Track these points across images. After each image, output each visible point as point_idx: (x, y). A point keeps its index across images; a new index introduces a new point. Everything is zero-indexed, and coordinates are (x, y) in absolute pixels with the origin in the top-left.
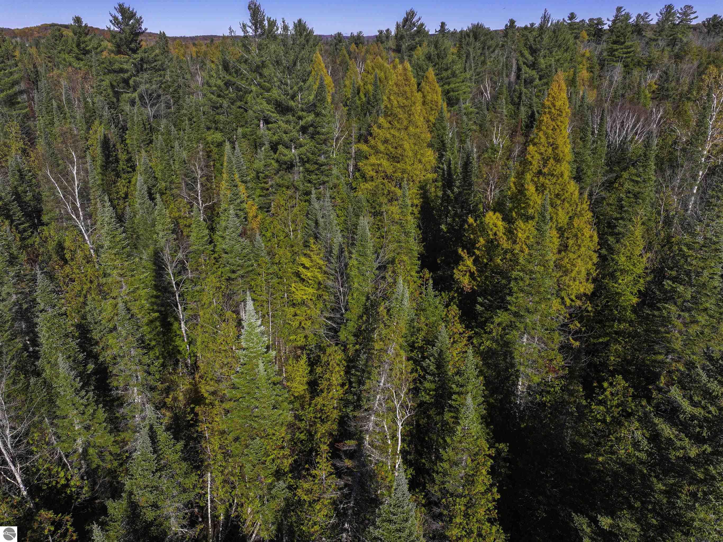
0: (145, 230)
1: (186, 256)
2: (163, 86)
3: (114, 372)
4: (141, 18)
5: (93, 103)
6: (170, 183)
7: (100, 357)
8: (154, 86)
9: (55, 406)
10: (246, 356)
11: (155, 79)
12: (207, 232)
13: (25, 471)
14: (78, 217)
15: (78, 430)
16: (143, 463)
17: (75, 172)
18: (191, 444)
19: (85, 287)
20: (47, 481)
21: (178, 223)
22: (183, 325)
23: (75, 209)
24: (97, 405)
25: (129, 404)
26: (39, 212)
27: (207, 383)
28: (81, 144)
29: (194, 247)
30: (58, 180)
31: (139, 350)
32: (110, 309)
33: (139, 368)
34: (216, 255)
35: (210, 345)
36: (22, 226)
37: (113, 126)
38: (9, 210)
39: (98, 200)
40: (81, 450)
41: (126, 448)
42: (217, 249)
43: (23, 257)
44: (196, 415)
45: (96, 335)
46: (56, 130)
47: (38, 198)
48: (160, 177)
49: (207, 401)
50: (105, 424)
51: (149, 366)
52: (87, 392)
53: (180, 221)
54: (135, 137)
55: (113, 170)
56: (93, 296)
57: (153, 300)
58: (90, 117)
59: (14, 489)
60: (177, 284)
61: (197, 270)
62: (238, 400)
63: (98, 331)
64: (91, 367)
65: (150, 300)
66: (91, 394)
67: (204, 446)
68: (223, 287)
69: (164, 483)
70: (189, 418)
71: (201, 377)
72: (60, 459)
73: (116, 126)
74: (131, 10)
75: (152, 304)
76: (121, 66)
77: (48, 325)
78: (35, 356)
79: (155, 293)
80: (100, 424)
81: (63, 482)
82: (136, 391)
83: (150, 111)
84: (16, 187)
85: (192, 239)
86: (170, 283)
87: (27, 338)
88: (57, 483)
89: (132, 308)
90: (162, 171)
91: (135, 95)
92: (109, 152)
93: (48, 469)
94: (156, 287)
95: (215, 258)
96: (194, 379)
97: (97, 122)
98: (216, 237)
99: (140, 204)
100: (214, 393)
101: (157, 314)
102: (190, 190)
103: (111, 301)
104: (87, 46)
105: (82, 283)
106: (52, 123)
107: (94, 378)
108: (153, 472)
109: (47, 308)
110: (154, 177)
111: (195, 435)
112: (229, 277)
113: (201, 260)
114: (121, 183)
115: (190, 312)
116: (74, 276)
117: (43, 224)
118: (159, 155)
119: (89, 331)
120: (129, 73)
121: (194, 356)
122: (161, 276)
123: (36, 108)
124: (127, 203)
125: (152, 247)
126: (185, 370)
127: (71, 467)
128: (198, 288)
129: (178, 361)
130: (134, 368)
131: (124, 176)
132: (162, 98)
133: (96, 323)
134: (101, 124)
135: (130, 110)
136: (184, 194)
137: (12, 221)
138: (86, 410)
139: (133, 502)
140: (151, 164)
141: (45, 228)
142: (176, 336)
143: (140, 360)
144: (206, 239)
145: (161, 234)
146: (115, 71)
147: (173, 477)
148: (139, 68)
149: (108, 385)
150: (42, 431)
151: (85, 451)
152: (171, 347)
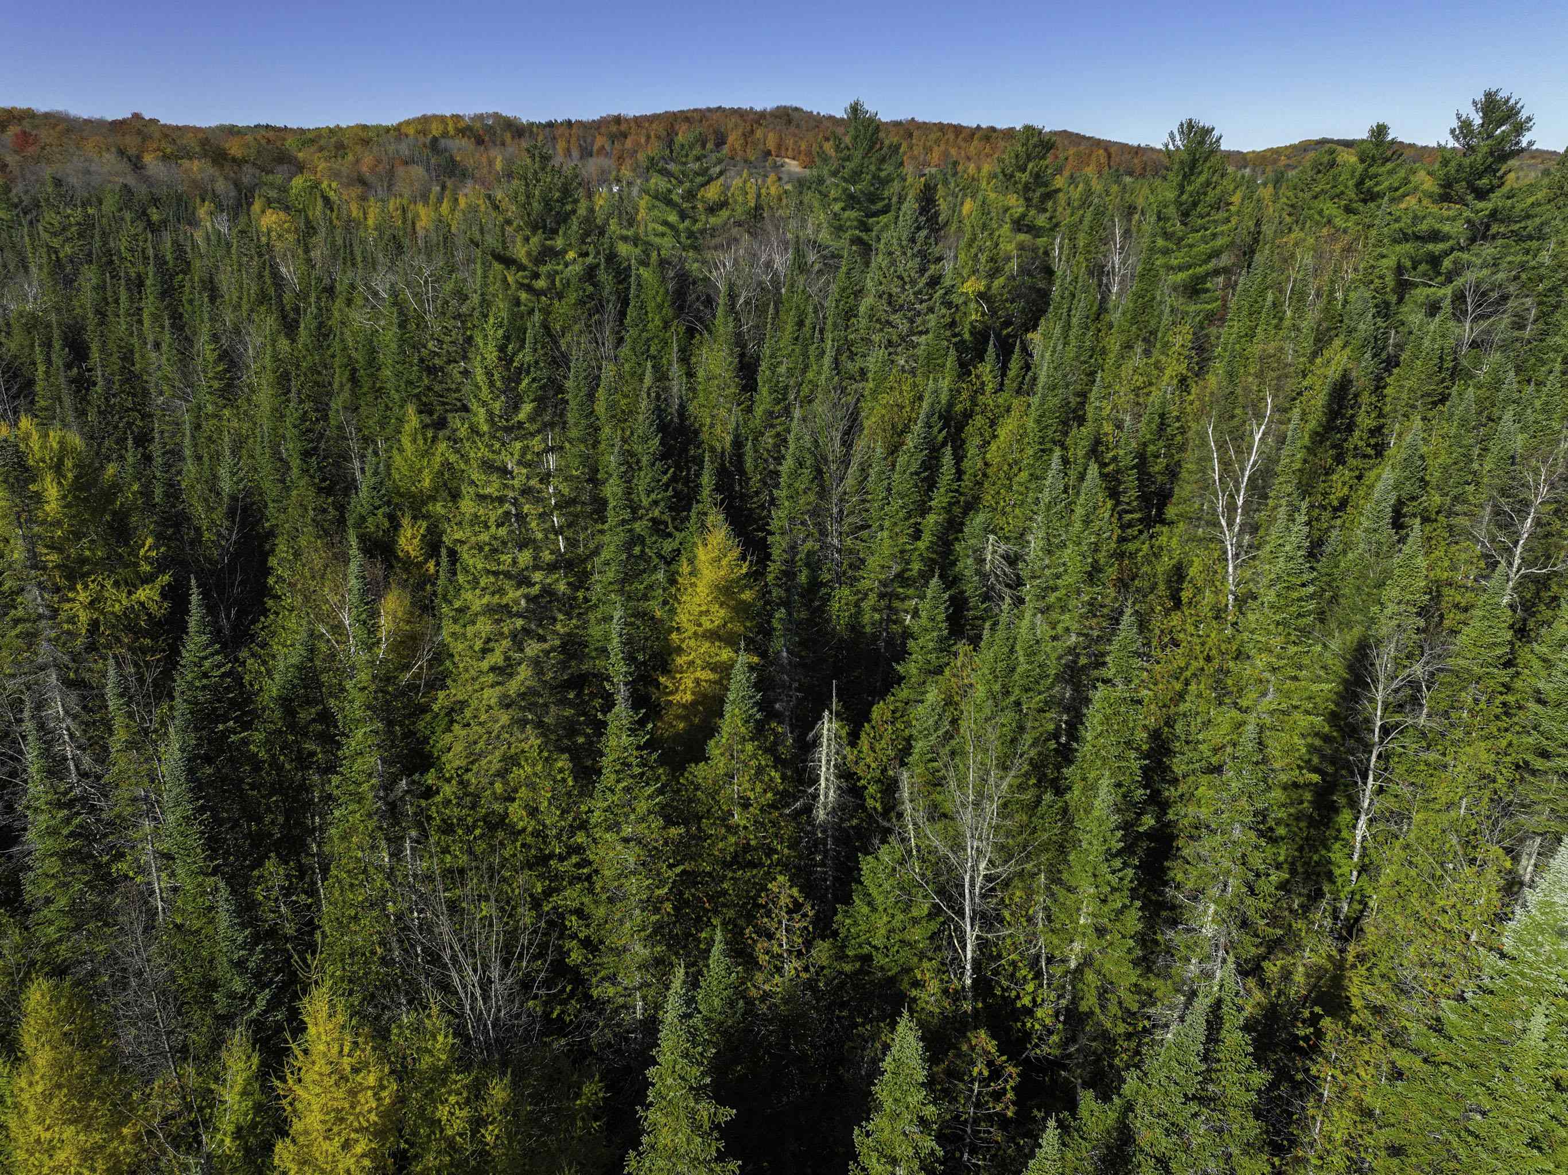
0: (1358, 588)
1: (1432, 674)
2: (1524, 276)
3: (1185, 852)
4: (1529, 119)
5: (1346, 302)
6: (1456, 498)
7: (1170, 811)
8: (1501, 276)
9: (1066, 861)
10: (1502, 974)
11: (1509, 259)
12: (1509, 635)
13: (982, 944)
14: (1230, 524)
15: (1085, 926)
16: (1174, 1064)
17: (1257, 438)
18: (1284, 1089)
19: (1195, 665)
20: (1005, 983)
21: (1439, 595)
22: (1362, 823)
23: (1231, 508)
24: (1133, 899)
25: (1188, 931)
26: (1164, 497)
27: (1369, 979)
28: (1290, 385)
29: (1461, 662)
30: (1221, 446)
31: (1253, 834)
32: (1225, 728)
33: (1237, 869)
34: (1510, 699)
35: (1414, 899)
36: (1128, 517)
37: (1367, 356)
38: (1120, 483)
39: (1283, 502)
40: (1073, 965)
41: (1151, 1011)
42: (1518, 684)
43: (1112, 572)
44: (1319, 1034)
45: (1178, 766)
46: (1256, 349)
47: (1173, 473)
48: (1434, 482)
49: (1354, 1018)
50: (1131, 943)
51: (1258, 875)
52: (1125, 865)
53: (1446, 591)
54: (1407, 384)
55: (1334, 446)
56: (1202, 686)
57: (1318, 742)
58: (1329, 329)
59: (957, 962)
60: (1385, 730)
61: (1446, 714)
62: (1436, 1065)
63: (1185, 758)
64: (1149, 821)
65: (1309, 740)
66: (1130, 872)
67: (1311, 1112)
68: (1501, 780)
69: (1199, 1132)
70: (1301, 1033)
71: (1361, 958)
72: (1037, 957)
73: (1374, 356)
74: (1512, 102)
75: (1312, 749)
76: (1437, 226)
77: (1109, 711)
78: (1066, 755)
79: (1327, 729)
80: (1124, 937)
81: (1026, 1001)
82: (1211, 911)
83: (1467, 330)
84: (1145, 445)
85: (1462, 639)
86: (1368, 721)
87: (1065, 717)
88: (1018, 997)
89: (1269, 742)
90: (1445, 469)
91: (1448, 291)
92: (1341, 407)
93: (1014, 963)
94: (1333, 718)
95: (1504, 704)
96: (1341, 951)
97: (1338, 343)
98: (1524, 654)
99: (1366, 530)
100: (1378, 1011)
101: (1315, 778)
102: (1500, 527)
103: (1235, 713)
104: (1377, 184)
105: (1191, 656)
106: (1250, 335)
107: (1144, 845)
108: (1185, 1095)
109: (1118, 681)
110: (1422, 479)
111: (1299, 1077)
112: (1526, 763)
113: (1466, 697)
114: (1342, 476)
115: (1391, 803)
116: (1182, 635)
117: (1163, 522)
118: (1453, 431)
119: (1169, 752)
120: (1451, 242)
121: (1360, 902)
122: (1356, 698)
123: (1232, 304)
124: (1339, 522)
125: (1357, 631)
126: (1328, 922)
127: (1049, 985)
128: (1432, 756)
129: (1319, 894)
130: (1226, 864)
131: (1352, 462)
132: (1511, 303)
133: (1187, 742)
134: (1344, 347)
135: (1421, 325)
136: (1481, 533)
137: (1118, 503)
138: (1110, 898)
139: (1127, 1127)
140: (1424, 449)
141: (1165, 529)
142: (1337, 839)
143: (1244, 856)
144: (1498, 652)
145: (1391, 608)
146: (1417, 238)
147: (1220, 1131)
148: (1479, 233)
149: (1164, 871)
150: (1030, 892)
151: (1079, 970)
152: (1316, 858)
